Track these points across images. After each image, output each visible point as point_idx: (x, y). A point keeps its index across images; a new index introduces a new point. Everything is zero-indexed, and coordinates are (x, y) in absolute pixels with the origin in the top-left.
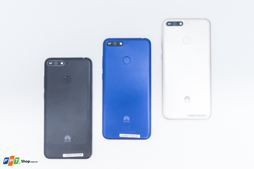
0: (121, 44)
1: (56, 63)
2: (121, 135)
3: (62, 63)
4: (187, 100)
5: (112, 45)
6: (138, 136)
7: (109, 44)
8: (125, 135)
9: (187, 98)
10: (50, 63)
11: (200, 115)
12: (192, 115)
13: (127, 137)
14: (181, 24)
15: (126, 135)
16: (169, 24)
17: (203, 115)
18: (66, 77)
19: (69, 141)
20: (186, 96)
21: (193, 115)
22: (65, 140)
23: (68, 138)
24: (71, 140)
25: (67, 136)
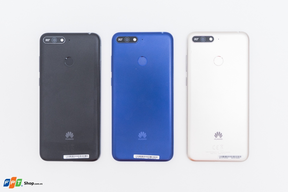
0: (135, 40)
1: (55, 40)
2: (135, 156)
3: (62, 40)
4: (218, 137)
5: (123, 41)
6: (157, 157)
7: (119, 40)
8: (140, 156)
9: (218, 135)
10: (47, 40)
11: (234, 156)
12: (223, 157)
13: (143, 158)
14: (211, 39)
15: (142, 156)
16: (195, 39)
17: (239, 157)
18: (67, 58)
19: (71, 139)
20: (217, 133)
21: (226, 157)
22: (66, 138)
23: (69, 135)
24: (73, 137)
25: (68, 132)
